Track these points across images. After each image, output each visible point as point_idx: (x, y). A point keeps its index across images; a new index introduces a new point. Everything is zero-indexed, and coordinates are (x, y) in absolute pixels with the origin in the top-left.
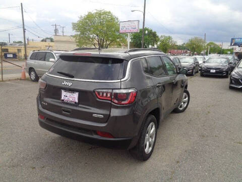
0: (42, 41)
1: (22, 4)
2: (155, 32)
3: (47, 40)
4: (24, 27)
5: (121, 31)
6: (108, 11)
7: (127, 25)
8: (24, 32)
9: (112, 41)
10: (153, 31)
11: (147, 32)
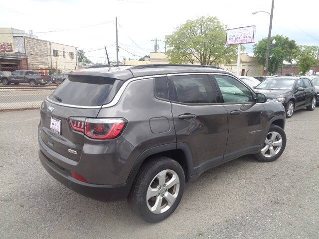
0: (140, 60)
1: (116, 18)
2: (293, 41)
3: (146, 59)
4: (117, 44)
5: (229, 42)
6: (214, 17)
7: (236, 33)
8: (118, 50)
9: (218, 57)
10: (290, 40)
11: (274, 42)
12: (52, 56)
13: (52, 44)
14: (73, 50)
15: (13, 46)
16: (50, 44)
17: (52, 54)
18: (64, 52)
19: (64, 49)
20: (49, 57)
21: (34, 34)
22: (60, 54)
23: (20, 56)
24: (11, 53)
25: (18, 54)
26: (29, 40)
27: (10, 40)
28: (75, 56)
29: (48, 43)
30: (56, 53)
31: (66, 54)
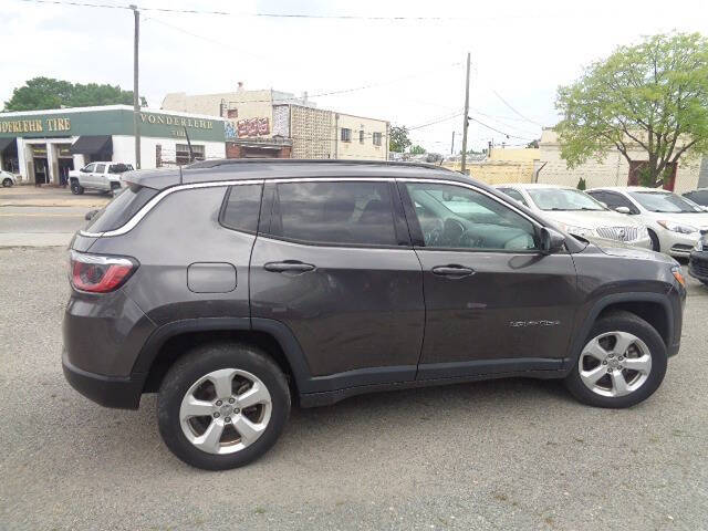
1: (469, 55)
4: (467, 113)
8: (467, 125)
12: (340, 142)
13: (341, 117)
14: (382, 129)
15: (270, 124)
16: (337, 118)
17: (339, 137)
18: (362, 132)
19: (362, 126)
20: (333, 143)
21: (309, 99)
22: (355, 136)
23: (280, 142)
24: (266, 137)
25: (278, 138)
26: (298, 111)
27: (267, 113)
28: (383, 140)
29: (334, 115)
30: (346, 135)
31: (365, 135)
